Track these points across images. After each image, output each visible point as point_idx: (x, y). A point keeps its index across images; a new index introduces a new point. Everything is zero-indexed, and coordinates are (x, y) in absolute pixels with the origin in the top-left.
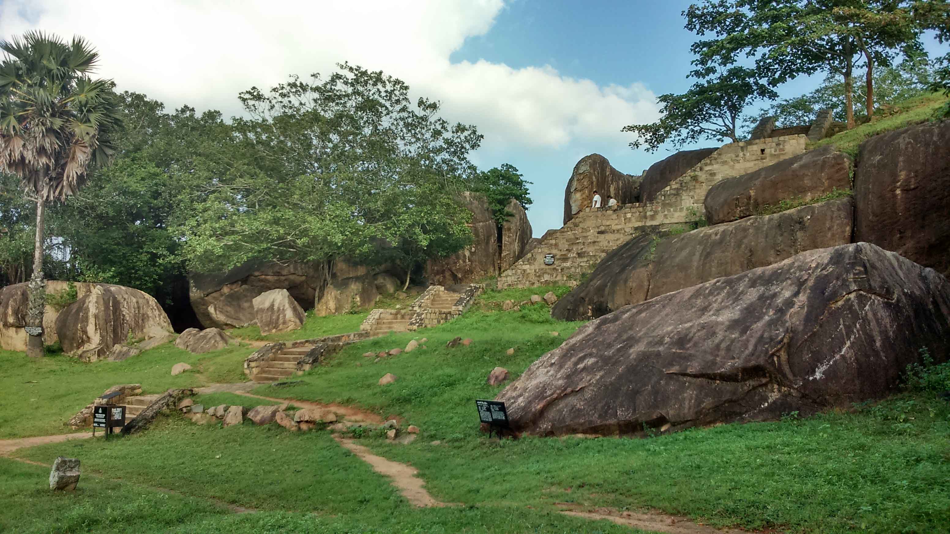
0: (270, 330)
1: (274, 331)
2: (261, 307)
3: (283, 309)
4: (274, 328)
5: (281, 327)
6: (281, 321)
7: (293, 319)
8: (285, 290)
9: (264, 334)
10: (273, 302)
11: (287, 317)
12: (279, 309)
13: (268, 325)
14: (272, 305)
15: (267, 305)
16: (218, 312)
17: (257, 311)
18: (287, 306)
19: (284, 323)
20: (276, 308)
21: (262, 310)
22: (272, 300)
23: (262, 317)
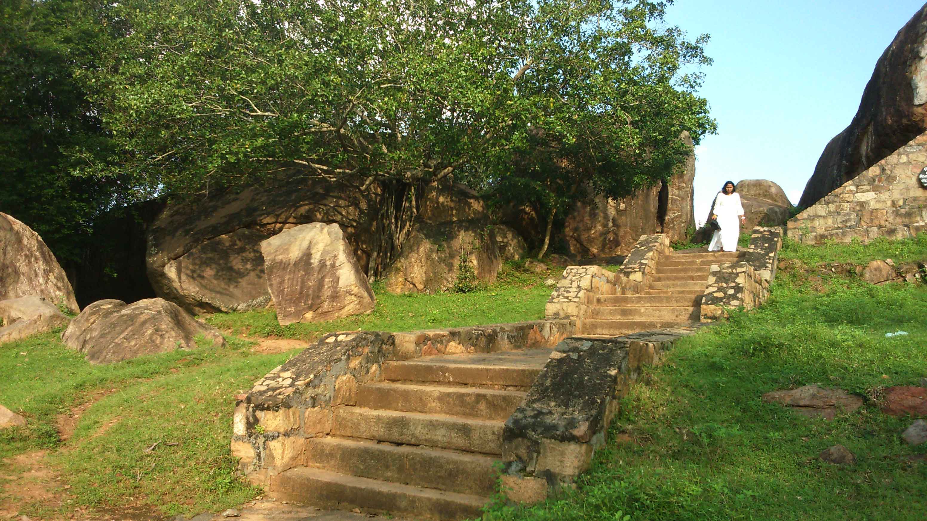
0: (299, 314)
1: (309, 315)
2: (280, 257)
3: (333, 266)
4: (310, 308)
5: (326, 306)
6: (327, 292)
7: (355, 290)
8: (335, 226)
9: (283, 323)
10: (309, 248)
11: (341, 283)
12: (322, 264)
13: (296, 302)
14: (307, 255)
15: (295, 253)
16: (184, 277)
17: (271, 268)
18: (342, 257)
19: (335, 297)
20: (315, 260)
21: (282, 266)
22: (305, 244)
23: (282, 282)
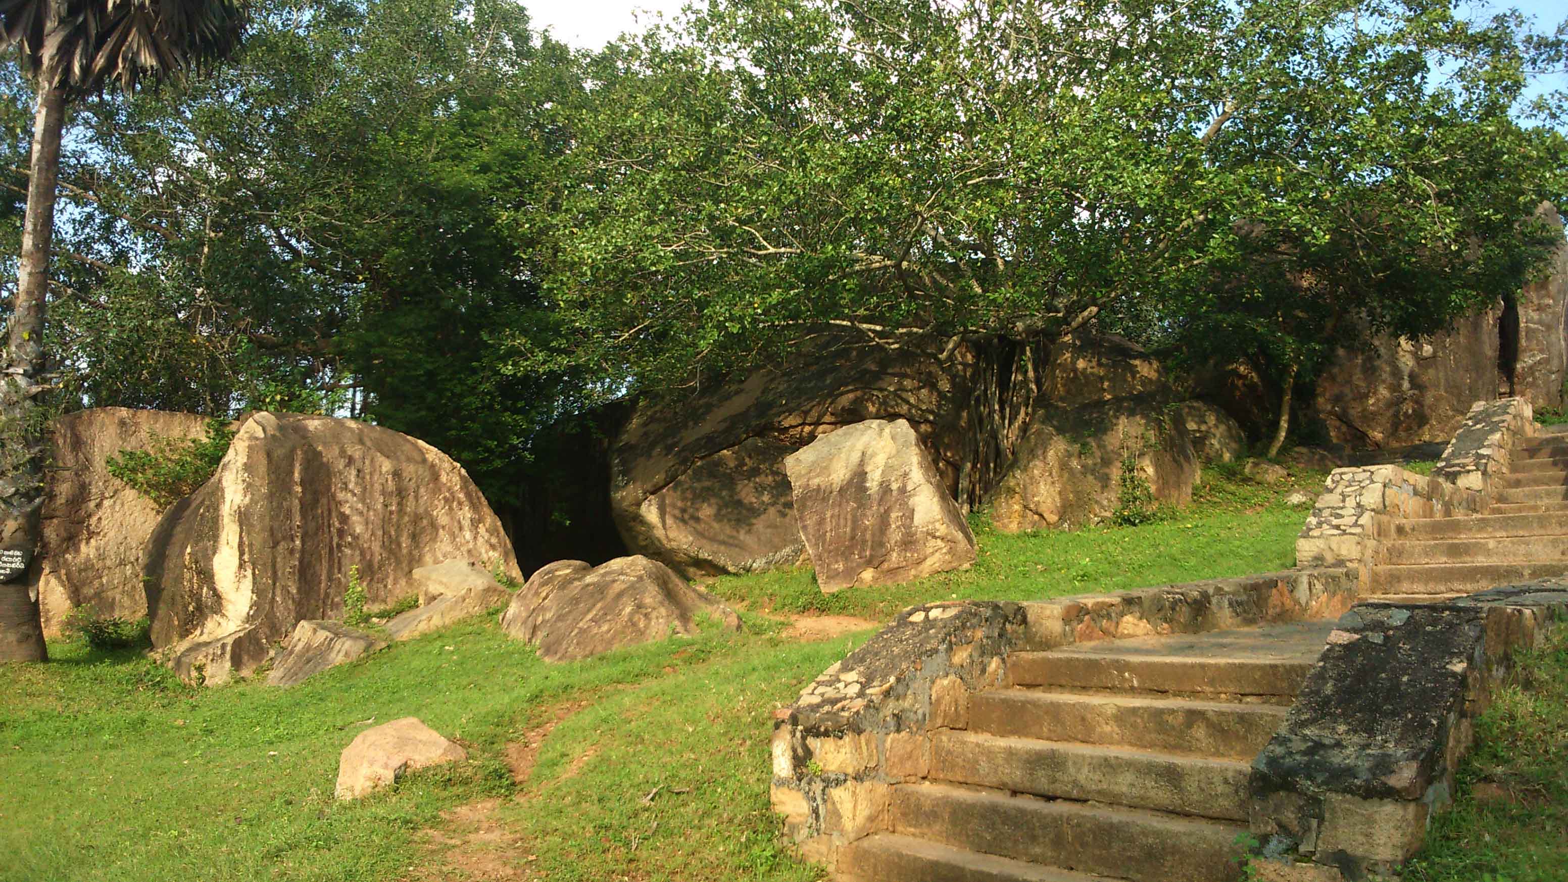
0: (851, 573)
1: (868, 575)
2: (816, 481)
3: (903, 490)
4: (869, 563)
5: (894, 557)
6: (895, 535)
7: (942, 530)
8: (902, 423)
9: (828, 588)
10: (862, 463)
11: (918, 519)
12: (885, 488)
13: (846, 555)
14: (860, 475)
15: (839, 474)
16: (669, 521)
17: (803, 500)
18: (917, 475)
19: (909, 542)
20: (873, 483)
21: (820, 495)
22: (855, 457)
23: (821, 522)
